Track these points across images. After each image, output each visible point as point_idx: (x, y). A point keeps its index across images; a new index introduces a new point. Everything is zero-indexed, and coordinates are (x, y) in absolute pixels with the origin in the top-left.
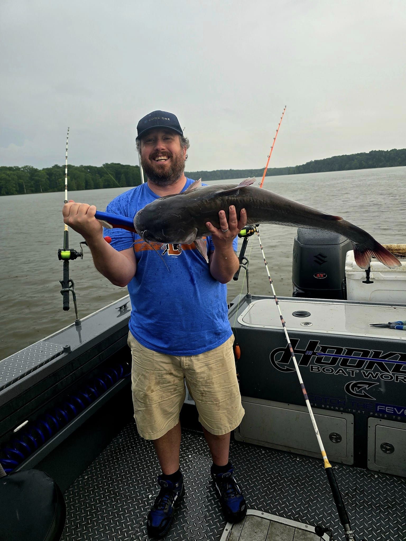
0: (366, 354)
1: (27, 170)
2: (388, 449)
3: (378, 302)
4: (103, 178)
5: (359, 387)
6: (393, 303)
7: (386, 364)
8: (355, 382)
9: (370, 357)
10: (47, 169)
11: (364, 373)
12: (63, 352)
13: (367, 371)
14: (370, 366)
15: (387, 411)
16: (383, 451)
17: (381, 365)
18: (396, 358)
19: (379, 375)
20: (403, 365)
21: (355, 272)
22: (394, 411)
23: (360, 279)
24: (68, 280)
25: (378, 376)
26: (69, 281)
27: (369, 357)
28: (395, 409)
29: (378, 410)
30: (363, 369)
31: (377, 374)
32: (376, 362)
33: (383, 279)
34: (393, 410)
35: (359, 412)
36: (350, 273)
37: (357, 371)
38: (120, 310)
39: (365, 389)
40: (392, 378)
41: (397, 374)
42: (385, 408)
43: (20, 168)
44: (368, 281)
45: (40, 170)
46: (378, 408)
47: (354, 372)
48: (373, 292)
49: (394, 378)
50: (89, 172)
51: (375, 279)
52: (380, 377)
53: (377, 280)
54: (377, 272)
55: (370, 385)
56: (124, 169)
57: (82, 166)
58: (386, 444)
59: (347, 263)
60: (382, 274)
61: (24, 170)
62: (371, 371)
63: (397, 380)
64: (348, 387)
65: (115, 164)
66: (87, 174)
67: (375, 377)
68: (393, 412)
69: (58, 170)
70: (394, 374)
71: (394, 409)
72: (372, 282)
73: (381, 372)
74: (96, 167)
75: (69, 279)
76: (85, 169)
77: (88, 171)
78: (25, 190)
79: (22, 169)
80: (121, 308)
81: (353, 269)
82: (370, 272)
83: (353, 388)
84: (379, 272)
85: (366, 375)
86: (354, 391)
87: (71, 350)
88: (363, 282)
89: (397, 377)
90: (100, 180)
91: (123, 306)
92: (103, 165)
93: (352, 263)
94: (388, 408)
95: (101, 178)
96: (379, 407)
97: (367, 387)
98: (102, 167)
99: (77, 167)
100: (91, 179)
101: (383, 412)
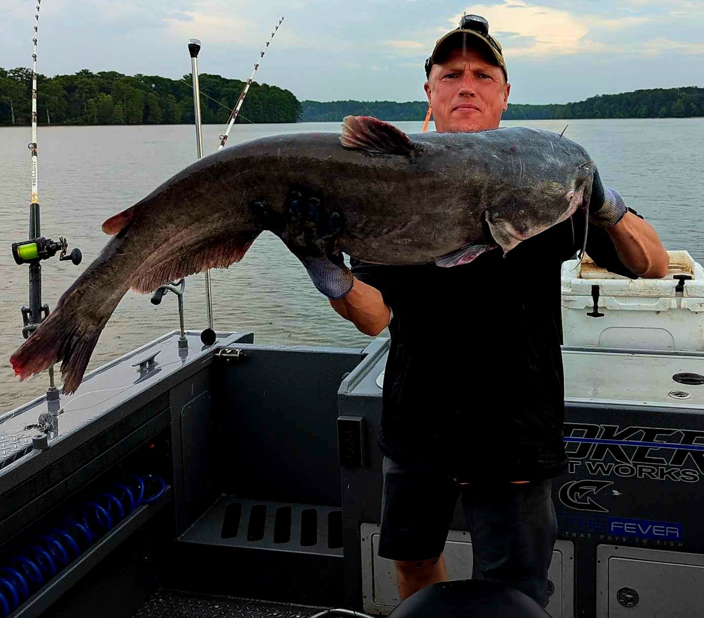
0: (592, 431)
1: (21, 76)
2: (628, 599)
3: (611, 349)
4: (182, 102)
5: (582, 492)
6: (634, 350)
7: (625, 448)
8: (575, 482)
9: (599, 438)
10: (65, 78)
11: (589, 465)
12: (29, 449)
13: (594, 463)
14: (599, 454)
15: (626, 531)
16: (621, 604)
17: (615, 449)
18: (637, 437)
19: (614, 467)
20: (650, 449)
21: (575, 296)
22: (638, 530)
23: (583, 308)
24: (39, 308)
25: (612, 469)
26: (42, 309)
27: (597, 438)
28: (639, 525)
29: (612, 530)
30: (588, 459)
31: (610, 466)
32: (608, 446)
33: (619, 309)
34: (635, 528)
35: (582, 535)
36: (567, 298)
37: (579, 463)
38: (141, 371)
39: (591, 494)
40: (633, 470)
41: (639, 464)
42: (623, 525)
43: (6, 72)
44: (595, 313)
45: (50, 79)
46: (612, 526)
47: (574, 465)
48: (603, 331)
49: (636, 472)
50: (155, 89)
51: (606, 308)
52: (615, 472)
53: (610, 310)
54: (610, 297)
55: (599, 485)
56: (227, 87)
57: (140, 75)
58: (626, 590)
59: (563, 282)
60: (617, 300)
61: (15, 76)
62: (601, 462)
63: (640, 475)
64: (564, 491)
65: (210, 76)
66: (150, 94)
67: (606, 472)
68: (635, 532)
69: (89, 81)
70: (635, 465)
71: (637, 527)
72: (603, 315)
73: (617, 463)
74: (169, 80)
75: (43, 306)
76: (146, 82)
77: (151, 87)
78: (13, 117)
79: (11, 75)
80: (142, 365)
81: (572, 291)
82: (600, 297)
83: (572, 495)
84: (613, 297)
85: (594, 468)
86: (574, 499)
87: (48, 445)
88: (588, 314)
89: (641, 469)
90: (176, 105)
91: (146, 361)
92: (184, 77)
93: (571, 281)
94: (627, 526)
95: (178, 101)
96: (614, 525)
97: (594, 490)
98: (180, 82)
99: (130, 77)
100: (156, 103)
101: (620, 532)
